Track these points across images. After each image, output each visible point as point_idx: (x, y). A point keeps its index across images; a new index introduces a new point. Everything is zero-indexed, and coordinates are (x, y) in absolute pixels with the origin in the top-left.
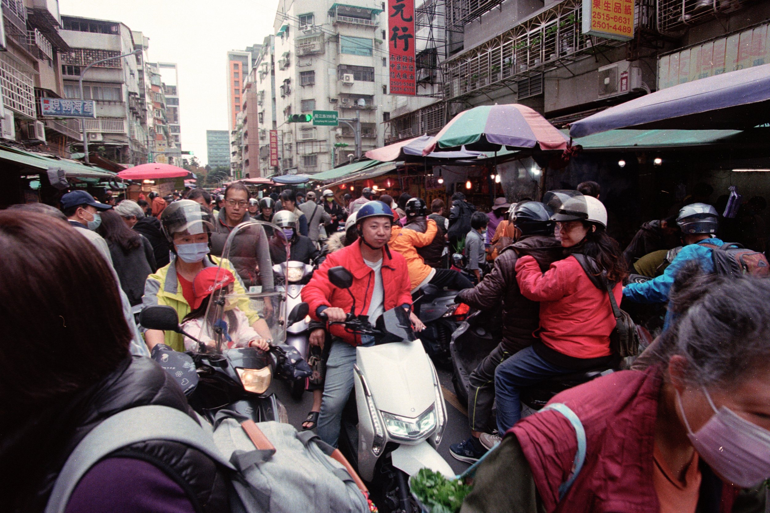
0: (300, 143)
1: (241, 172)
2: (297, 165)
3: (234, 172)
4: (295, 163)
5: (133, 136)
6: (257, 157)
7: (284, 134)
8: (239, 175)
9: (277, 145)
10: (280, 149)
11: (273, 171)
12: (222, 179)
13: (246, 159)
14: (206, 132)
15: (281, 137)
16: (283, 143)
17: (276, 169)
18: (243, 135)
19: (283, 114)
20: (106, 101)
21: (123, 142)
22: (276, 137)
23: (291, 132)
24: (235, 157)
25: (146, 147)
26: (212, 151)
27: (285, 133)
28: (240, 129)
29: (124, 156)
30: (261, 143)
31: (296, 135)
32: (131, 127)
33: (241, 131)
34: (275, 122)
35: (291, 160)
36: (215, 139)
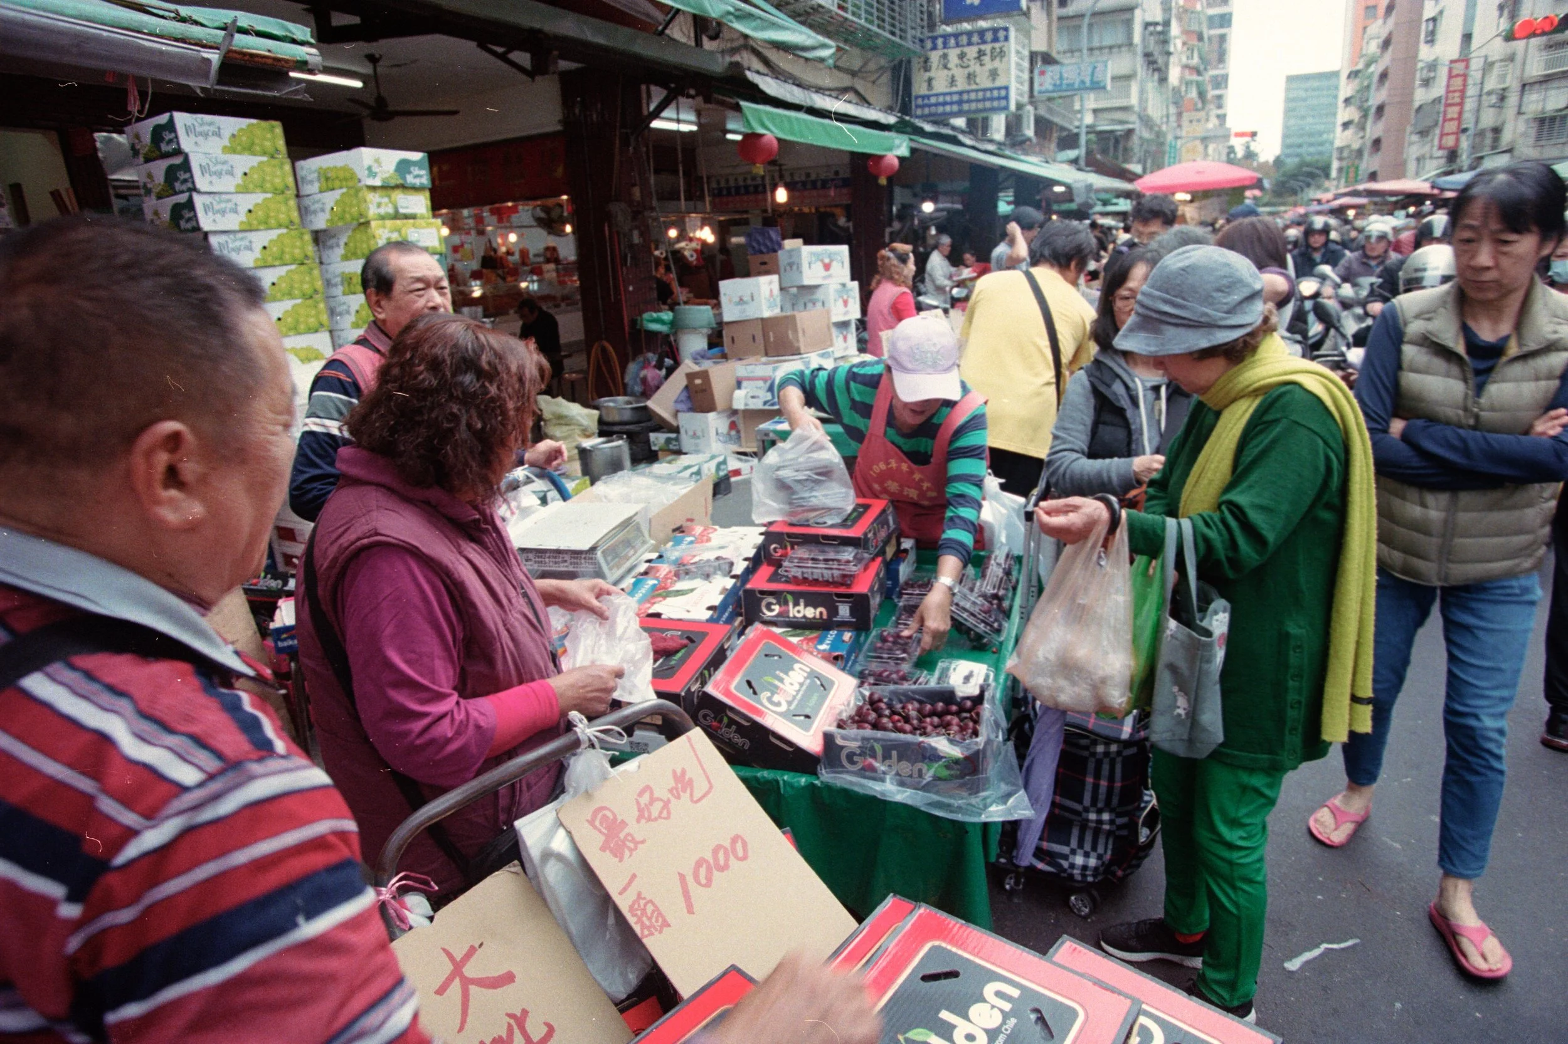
0: (1531, 84)
1: (1357, 168)
2: (1513, 141)
3: (1340, 170)
4: (1507, 137)
5: (1145, 109)
6: (1404, 130)
7: (1488, 66)
8: (1351, 175)
9: (1463, 97)
10: (1470, 105)
11: (1443, 161)
12: (1308, 185)
13: (1375, 136)
14: (1284, 79)
15: (1478, 75)
16: (1481, 89)
17: (1452, 155)
18: (1376, 78)
19: (1496, 13)
20: (1105, 47)
21: (1127, 122)
22: (1465, 77)
23: (1511, 58)
24: (1350, 132)
25: (1164, 128)
26: (1292, 122)
27: (1492, 64)
28: (1368, 65)
29: (1126, 150)
30: (1421, 96)
31: (1524, 64)
32: (1142, 91)
33: (1372, 69)
34: (1467, 37)
35: (1497, 131)
36: (1302, 94)
